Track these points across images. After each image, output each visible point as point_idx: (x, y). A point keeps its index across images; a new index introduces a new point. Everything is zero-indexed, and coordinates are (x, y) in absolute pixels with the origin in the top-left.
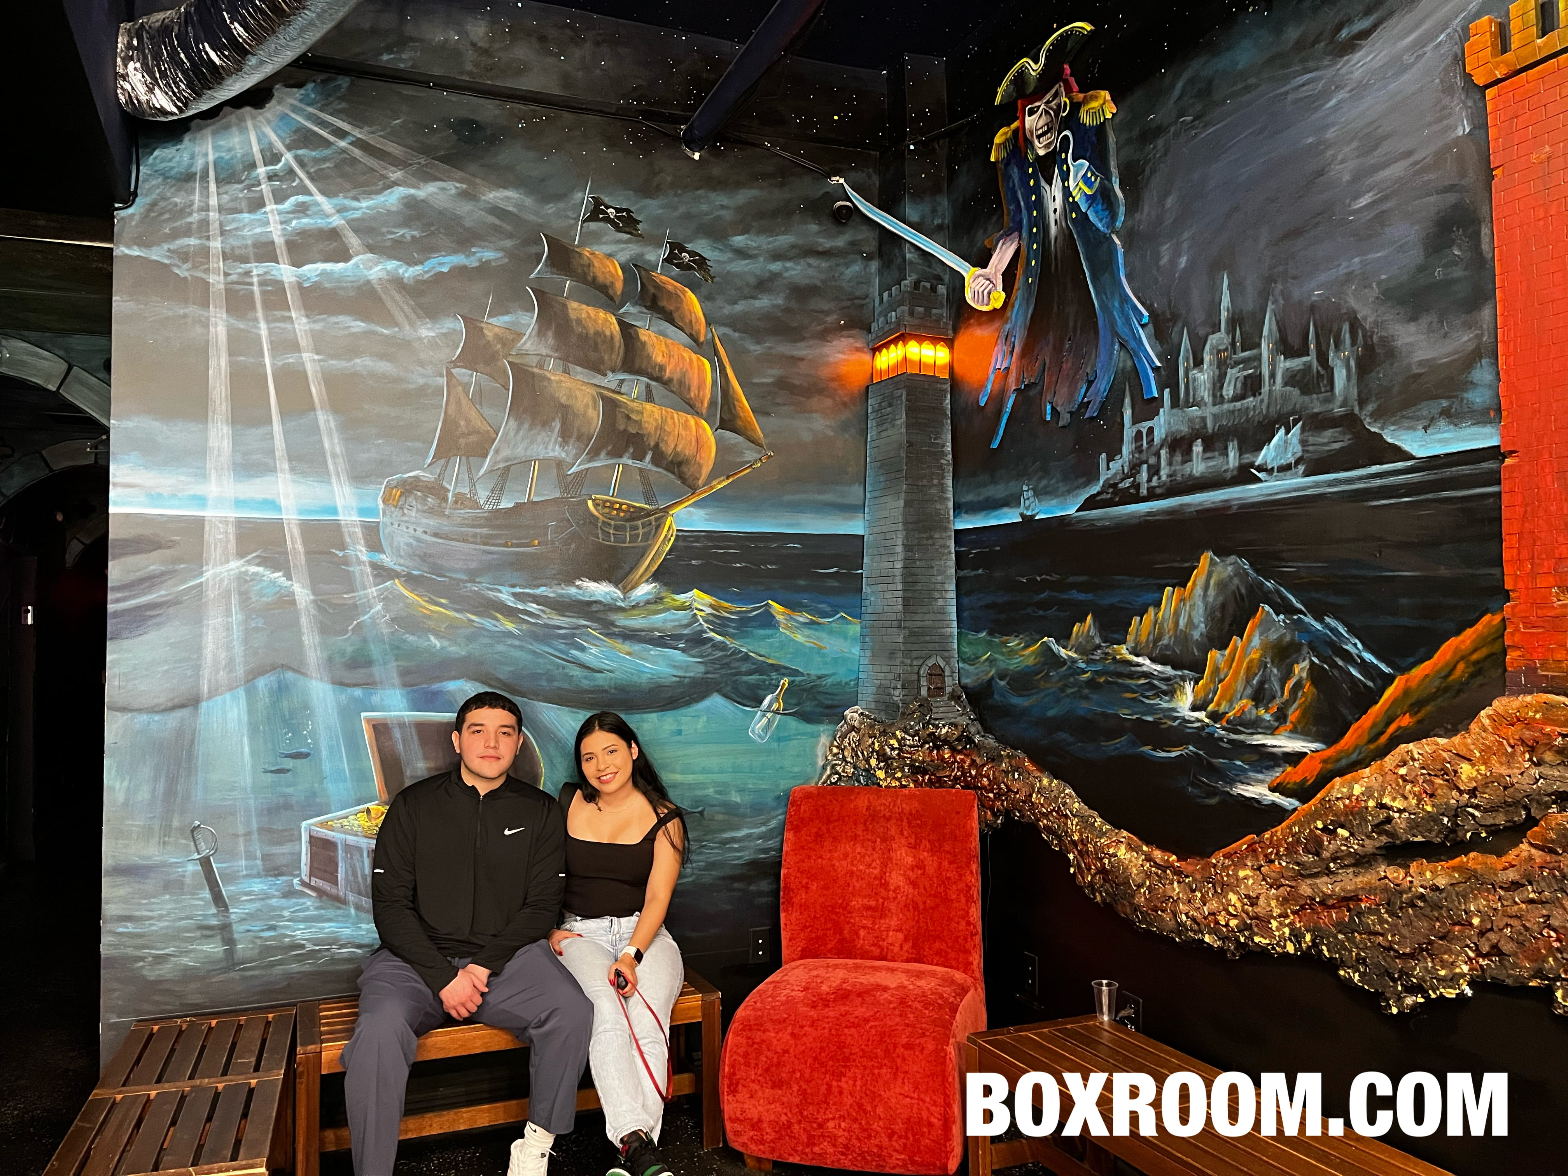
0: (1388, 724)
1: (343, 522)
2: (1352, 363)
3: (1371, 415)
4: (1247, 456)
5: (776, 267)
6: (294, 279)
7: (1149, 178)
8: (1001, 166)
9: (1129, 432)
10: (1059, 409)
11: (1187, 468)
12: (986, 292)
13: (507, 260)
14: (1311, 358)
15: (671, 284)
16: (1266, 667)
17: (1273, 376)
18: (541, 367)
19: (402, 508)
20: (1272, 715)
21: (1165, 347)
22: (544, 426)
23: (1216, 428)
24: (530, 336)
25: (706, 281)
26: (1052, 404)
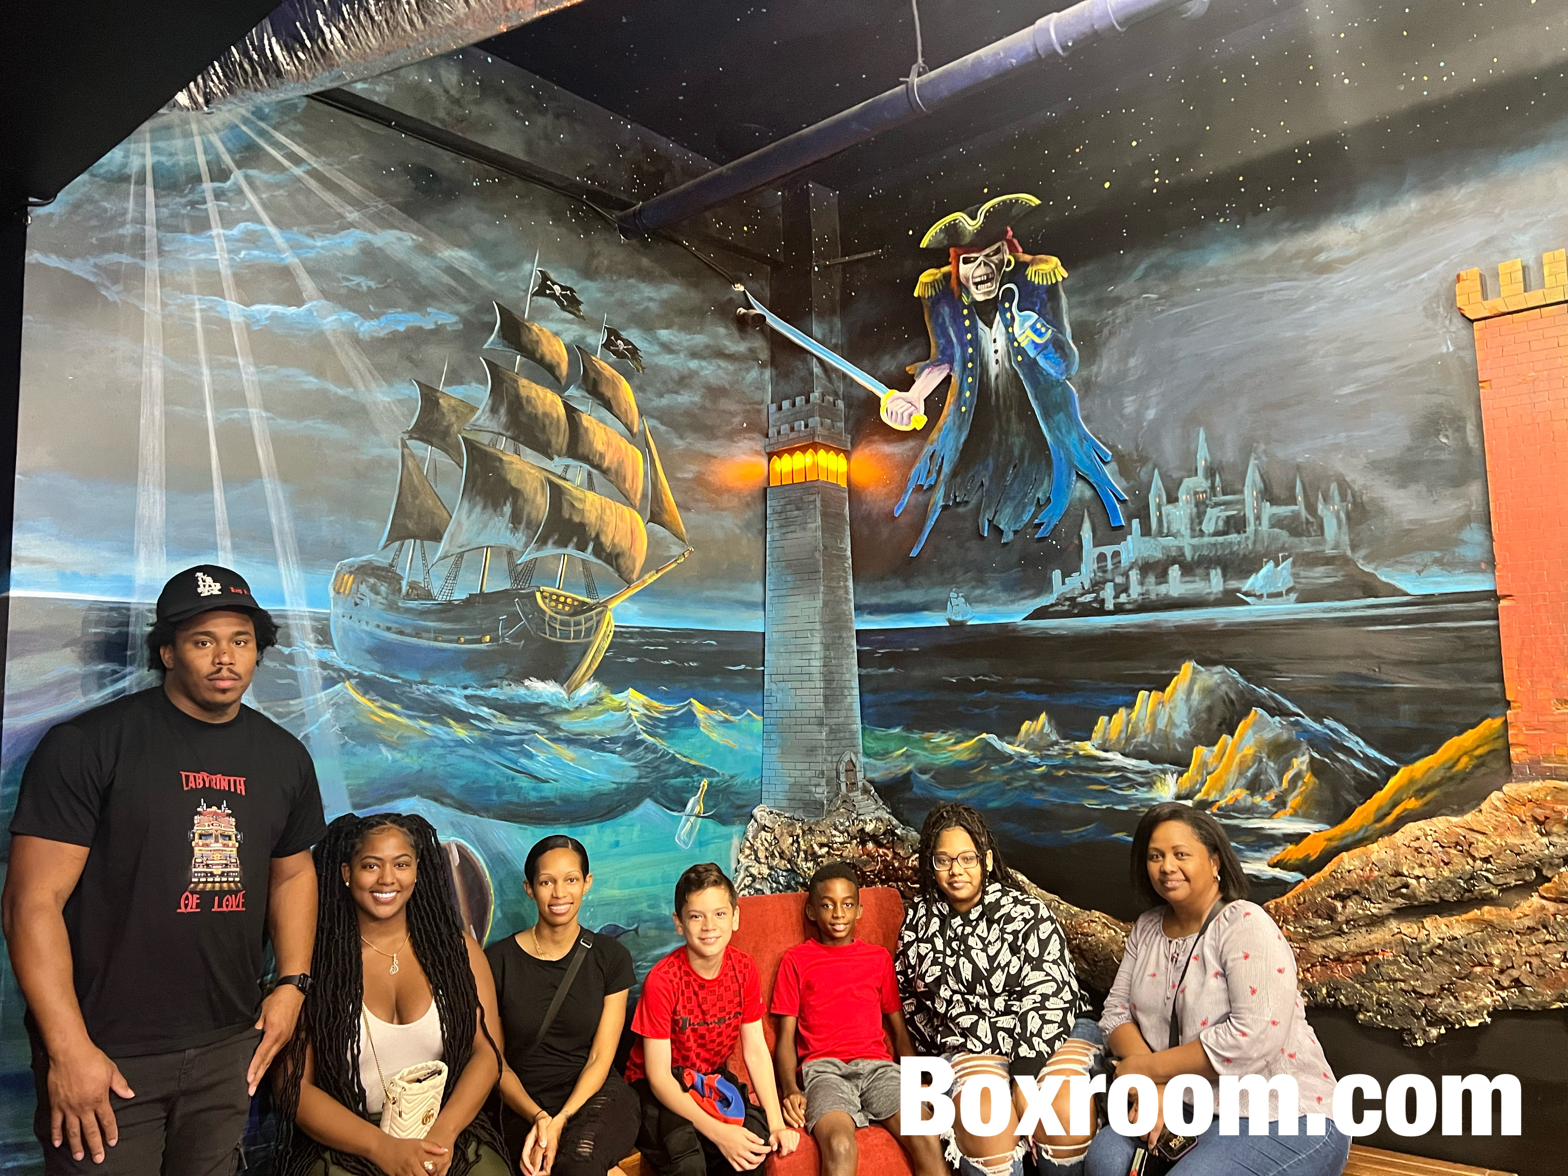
0: (1395, 805)
1: (290, 613)
2: (1343, 515)
3: (1364, 558)
4: (1232, 582)
5: (694, 364)
6: (241, 320)
8: (927, 302)
9: (1089, 553)
10: (1001, 526)
11: (1163, 589)
12: (905, 414)
13: (461, 326)
14: (1300, 507)
15: (609, 371)
16: (1261, 761)
17: (1258, 518)
18: (494, 446)
19: (352, 597)
20: (1270, 802)
21: (1132, 483)
22: (495, 511)
23: (1196, 557)
24: (484, 411)
25: (639, 371)
26: (991, 522)
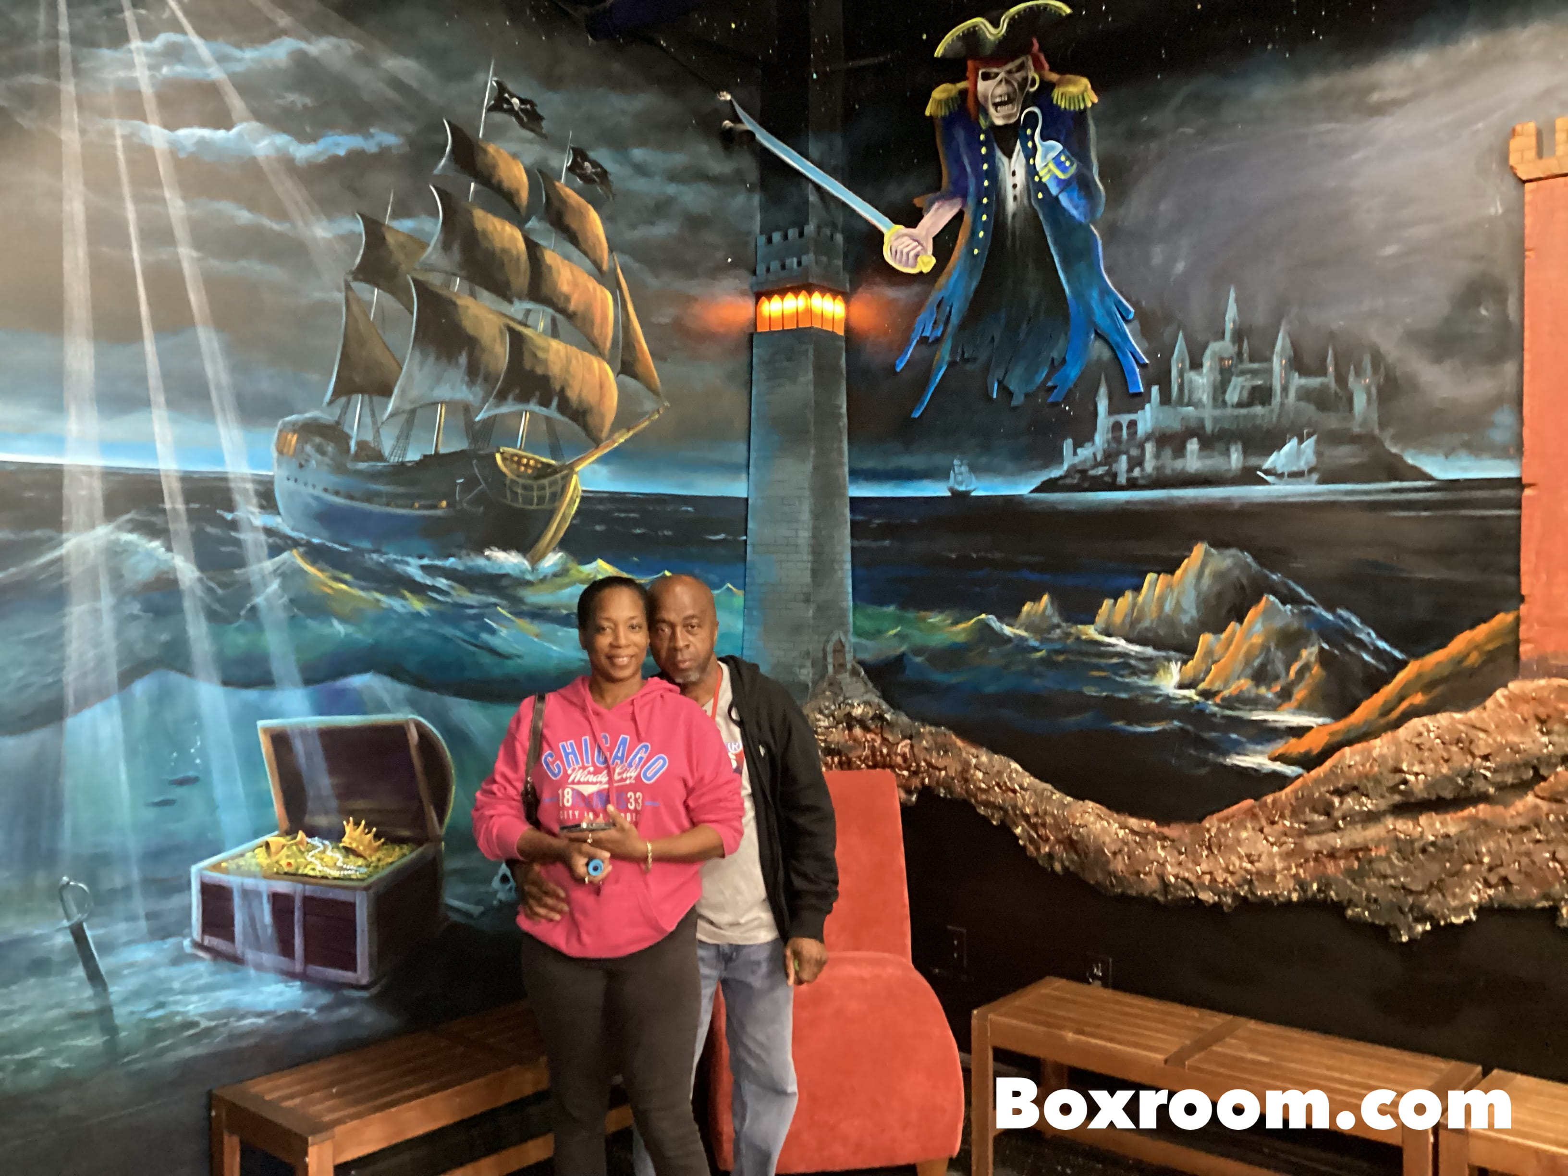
0: (1401, 700)
1: (231, 476)
2: (1374, 390)
4: (1253, 459)
8: (939, 124)
9: (1104, 420)
10: (1011, 388)
11: (1179, 464)
12: (912, 254)
14: (1330, 379)
15: (575, 199)
16: (1269, 651)
17: (1285, 389)
18: (448, 287)
19: (299, 459)
20: (1275, 694)
22: (450, 362)
23: (1217, 430)
24: (434, 248)
25: (608, 198)
26: (1000, 383)
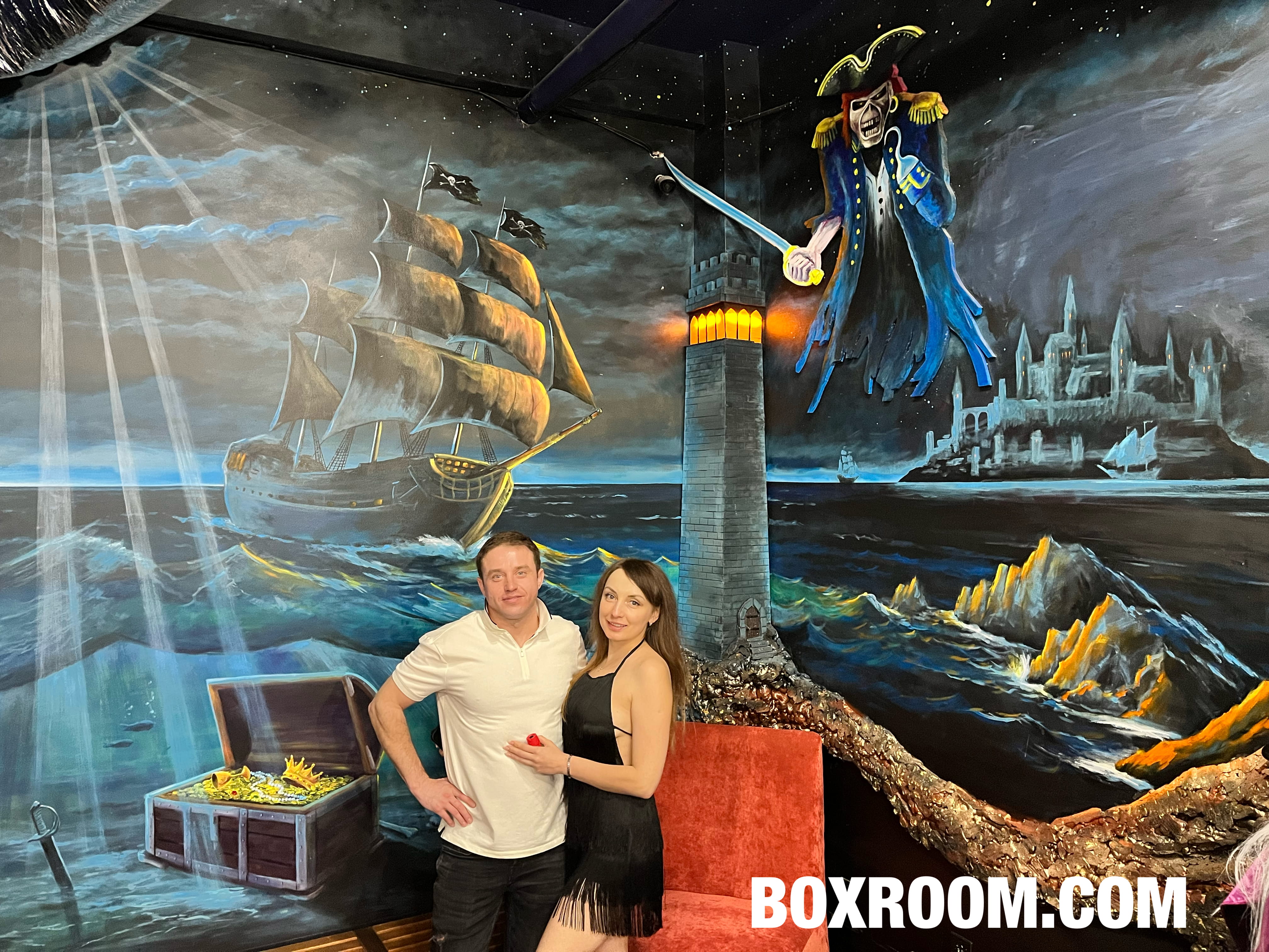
0: (1251, 725)
1: (186, 489)
2: (1216, 378)
3: (1238, 430)
4: (1093, 452)
5: (604, 235)
6: (131, 242)
7: (983, 179)
8: (822, 154)
9: (959, 415)
10: (882, 385)
11: (1024, 456)
12: (805, 269)
14: (1169, 368)
15: (508, 251)
16: (1113, 653)
17: (1124, 379)
18: (385, 331)
19: (246, 472)
20: (1120, 699)
21: (1000, 339)
22: (387, 388)
23: (1058, 422)
24: (373, 300)
25: (541, 247)
26: (874, 379)
